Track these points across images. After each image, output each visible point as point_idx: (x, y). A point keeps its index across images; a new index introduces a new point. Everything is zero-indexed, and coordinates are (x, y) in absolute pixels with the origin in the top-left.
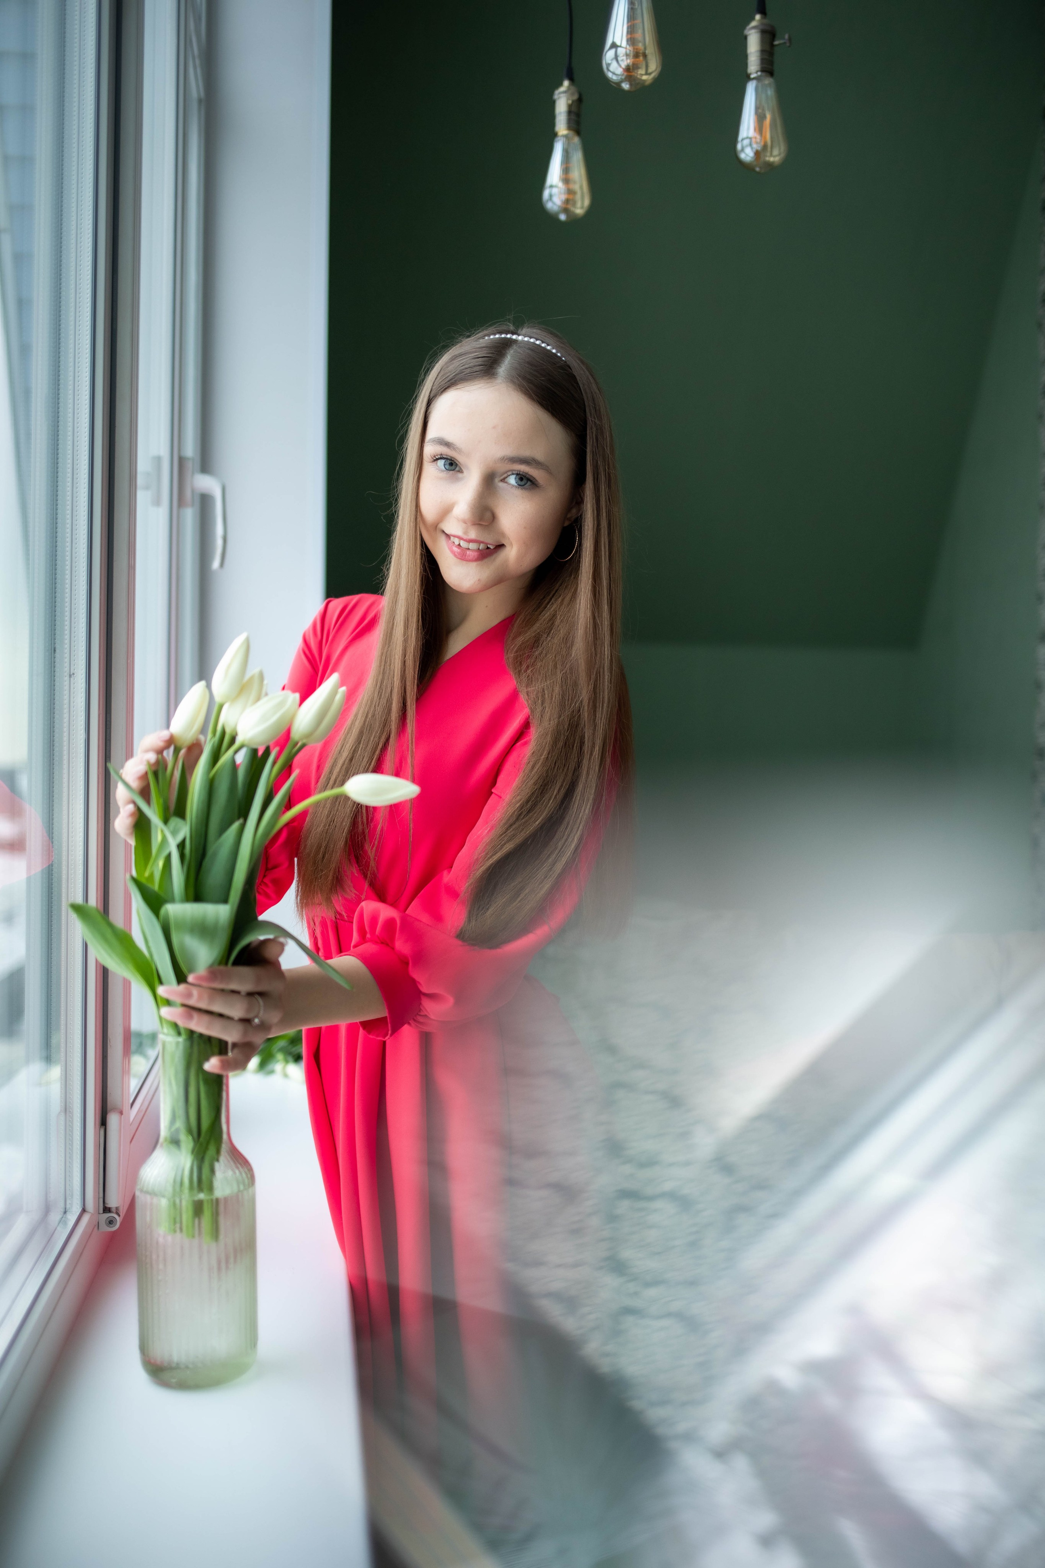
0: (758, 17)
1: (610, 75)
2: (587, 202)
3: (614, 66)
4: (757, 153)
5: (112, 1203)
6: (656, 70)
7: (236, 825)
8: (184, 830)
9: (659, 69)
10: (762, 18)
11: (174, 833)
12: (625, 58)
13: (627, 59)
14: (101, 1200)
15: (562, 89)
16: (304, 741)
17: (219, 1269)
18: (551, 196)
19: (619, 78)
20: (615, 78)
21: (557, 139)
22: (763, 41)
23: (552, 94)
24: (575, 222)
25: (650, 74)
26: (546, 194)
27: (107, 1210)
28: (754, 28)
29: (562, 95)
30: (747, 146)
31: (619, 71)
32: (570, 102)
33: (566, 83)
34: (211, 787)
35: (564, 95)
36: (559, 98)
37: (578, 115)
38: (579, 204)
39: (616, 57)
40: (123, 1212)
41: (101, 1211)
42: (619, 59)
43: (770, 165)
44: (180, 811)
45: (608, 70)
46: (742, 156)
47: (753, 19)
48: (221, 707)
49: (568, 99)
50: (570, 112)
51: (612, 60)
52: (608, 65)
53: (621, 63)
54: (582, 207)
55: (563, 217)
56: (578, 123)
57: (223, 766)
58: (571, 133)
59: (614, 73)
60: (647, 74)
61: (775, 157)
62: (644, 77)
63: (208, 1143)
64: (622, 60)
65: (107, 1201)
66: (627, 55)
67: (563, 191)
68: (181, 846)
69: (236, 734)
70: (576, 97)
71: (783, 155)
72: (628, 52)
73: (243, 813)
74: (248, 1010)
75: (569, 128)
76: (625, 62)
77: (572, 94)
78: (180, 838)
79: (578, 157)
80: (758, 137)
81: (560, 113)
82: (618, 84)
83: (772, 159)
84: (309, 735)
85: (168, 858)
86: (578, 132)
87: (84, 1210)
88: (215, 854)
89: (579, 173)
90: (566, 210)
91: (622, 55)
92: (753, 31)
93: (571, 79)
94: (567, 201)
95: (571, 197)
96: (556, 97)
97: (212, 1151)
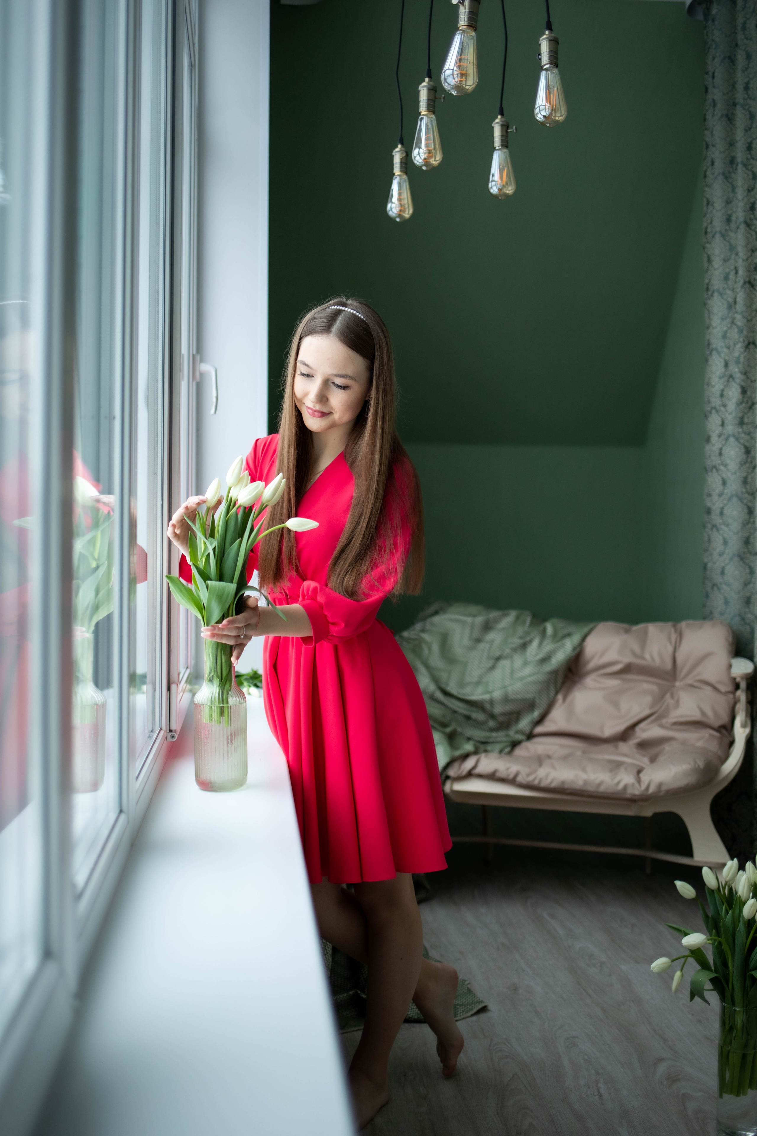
0: (499, 117)
1: (416, 162)
2: (411, 211)
3: (418, 158)
4: (500, 190)
5: (173, 728)
6: (439, 160)
7: (238, 541)
8: (215, 543)
9: (441, 160)
10: (501, 118)
11: (211, 544)
12: (423, 154)
13: (424, 155)
14: (168, 726)
15: (397, 150)
16: (267, 503)
17: (228, 743)
18: (391, 208)
19: (421, 164)
20: (418, 163)
21: (394, 177)
22: (502, 131)
23: (392, 152)
24: (405, 222)
25: (437, 161)
26: (389, 206)
27: (171, 731)
28: (497, 123)
29: (397, 153)
30: (494, 186)
31: (421, 161)
32: (401, 157)
33: (399, 146)
34: (227, 523)
35: (398, 153)
36: (396, 154)
37: (406, 164)
38: (407, 212)
39: (419, 154)
40: (178, 732)
41: (168, 731)
42: (421, 155)
43: (507, 196)
44: (212, 535)
45: (415, 160)
46: (492, 191)
47: (497, 118)
48: (230, 488)
49: (400, 156)
50: (401, 162)
51: (417, 155)
52: (415, 157)
53: (421, 157)
54: (408, 214)
55: (398, 220)
56: (406, 168)
57: (232, 515)
58: (402, 173)
59: (418, 161)
60: (435, 161)
61: (510, 190)
62: (434, 162)
63: (226, 682)
64: (422, 156)
65: (170, 727)
66: (424, 153)
67: (397, 206)
68: (214, 550)
69: (237, 500)
70: (404, 155)
71: (513, 191)
72: (425, 151)
73: (241, 536)
74: (238, 633)
75: (401, 171)
76: (423, 156)
77: (402, 154)
78: (213, 546)
79: (406, 186)
80: (500, 181)
81: (396, 163)
82: (421, 167)
83: (508, 192)
84: (269, 501)
85: (208, 555)
86: (406, 173)
87: (161, 729)
88: (229, 554)
89: (407, 195)
90: (400, 216)
91: (422, 153)
92: (497, 125)
93: (402, 144)
94: (400, 211)
95: (403, 209)
96: (394, 154)
97: (227, 686)
